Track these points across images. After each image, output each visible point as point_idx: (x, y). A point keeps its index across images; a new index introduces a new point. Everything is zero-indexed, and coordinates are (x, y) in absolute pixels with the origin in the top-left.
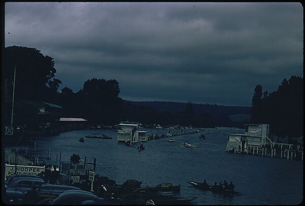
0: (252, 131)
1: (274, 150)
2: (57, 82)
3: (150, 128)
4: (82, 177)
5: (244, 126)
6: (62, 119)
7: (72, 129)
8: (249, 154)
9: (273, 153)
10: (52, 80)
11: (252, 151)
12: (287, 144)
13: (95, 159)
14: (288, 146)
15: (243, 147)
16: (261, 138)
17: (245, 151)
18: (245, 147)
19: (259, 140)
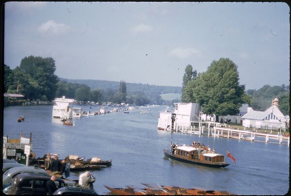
1: (201, 128)
4: (18, 151)
7: (9, 105)
9: (201, 130)
11: (181, 128)
12: (214, 123)
13: (31, 134)
14: (215, 124)
15: (173, 125)
16: (189, 116)
17: (174, 128)
18: (175, 125)
19: (188, 118)
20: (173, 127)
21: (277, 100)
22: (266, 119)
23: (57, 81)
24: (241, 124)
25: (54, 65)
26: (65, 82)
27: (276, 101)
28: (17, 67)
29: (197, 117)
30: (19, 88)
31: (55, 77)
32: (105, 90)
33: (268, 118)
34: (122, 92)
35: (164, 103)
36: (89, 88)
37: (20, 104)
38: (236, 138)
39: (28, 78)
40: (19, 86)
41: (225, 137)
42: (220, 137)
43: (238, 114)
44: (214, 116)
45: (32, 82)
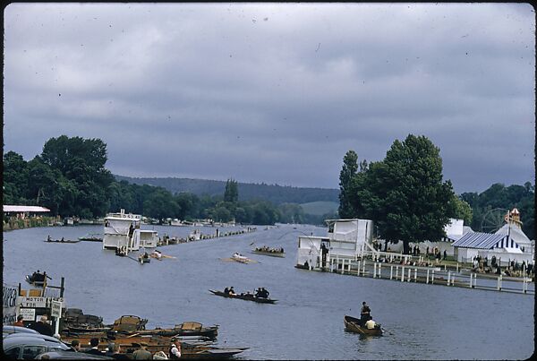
0: (341, 231)
1: (377, 266)
3: (160, 224)
4: (40, 311)
5: (325, 222)
6: (7, 208)
7: (21, 226)
8: (335, 271)
9: (377, 270)
11: (340, 266)
12: (401, 255)
13: (63, 279)
14: (403, 258)
15: (324, 260)
16: (355, 243)
17: (327, 265)
18: (328, 260)
19: (352, 247)
20: (324, 264)
21: (517, 212)
22: (497, 246)
23: (111, 181)
24: (454, 259)
25: (103, 152)
26: (124, 182)
27: (515, 214)
28: (37, 156)
29: (368, 245)
30: (41, 195)
31: (108, 174)
32: (198, 197)
33: (500, 246)
35: (307, 219)
36: (168, 195)
37: (45, 224)
38: (441, 282)
39: (57, 176)
40: (42, 190)
41: (422, 281)
42: (412, 281)
43: (445, 238)
44: (401, 242)
45: (65, 184)
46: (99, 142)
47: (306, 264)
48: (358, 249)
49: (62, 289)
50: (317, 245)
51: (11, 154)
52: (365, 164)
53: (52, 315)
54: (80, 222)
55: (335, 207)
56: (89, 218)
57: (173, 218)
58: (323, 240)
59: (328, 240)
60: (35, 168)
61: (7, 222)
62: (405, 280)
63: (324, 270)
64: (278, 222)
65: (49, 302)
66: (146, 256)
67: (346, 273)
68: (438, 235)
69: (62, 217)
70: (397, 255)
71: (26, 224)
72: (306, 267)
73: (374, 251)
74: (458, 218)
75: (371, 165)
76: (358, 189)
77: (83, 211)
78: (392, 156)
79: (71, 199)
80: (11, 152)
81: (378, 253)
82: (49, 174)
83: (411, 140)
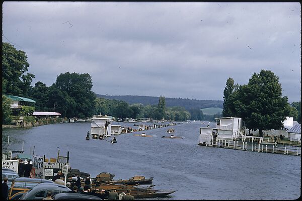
0: (224, 124)
1: (245, 143)
2: (31, 76)
3: (122, 121)
4: (56, 171)
5: (215, 119)
6: (35, 113)
7: (45, 123)
8: (221, 147)
9: (245, 146)
10: (25, 74)
11: (224, 144)
12: (258, 138)
13: (68, 152)
14: (259, 139)
15: (215, 140)
16: (232, 131)
17: (216, 144)
18: (217, 140)
19: (230, 133)
20: (214, 143)
23: (95, 98)
24: (288, 140)
25: (90, 82)
26: (102, 97)
28: (54, 84)
29: (239, 132)
30: (56, 106)
31: (92, 94)
32: (143, 106)
34: (162, 107)
35: (205, 118)
36: (126, 105)
37: (58, 122)
38: (281, 153)
39: (65, 95)
40: (56, 104)
41: (270, 152)
42: (265, 152)
43: (283, 127)
44: (258, 130)
45: (69, 100)
46: (87, 75)
47: (205, 143)
48: (234, 134)
49: (68, 158)
50: (210, 132)
51: (39, 83)
52: (237, 86)
53: (63, 173)
54: (78, 121)
55: (221, 110)
56: (83, 118)
57: (130, 118)
58: (214, 129)
59: (217, 130)
60: (52, 91)
61: (37, 121)
62: (260, 152)
63: (214, 146)
64: (189, 119)
65: (61, 165)
66: (115, 139)
67: (227, 148)
68: (279, 126)
69: (68, 118)
70: (256, 137)
71: (47, 122)
72: (204, 144)
73: (243, 135)
74: (290, 116)
75: (241, 87)
76: (233, 101)
77: (80, 114)
78: (253, 81)
79: (73, 108)
80: (39, 82)
81: (245, 137)
82: (61, 94)
83: (263, 73)
